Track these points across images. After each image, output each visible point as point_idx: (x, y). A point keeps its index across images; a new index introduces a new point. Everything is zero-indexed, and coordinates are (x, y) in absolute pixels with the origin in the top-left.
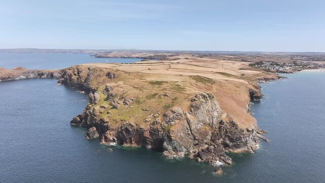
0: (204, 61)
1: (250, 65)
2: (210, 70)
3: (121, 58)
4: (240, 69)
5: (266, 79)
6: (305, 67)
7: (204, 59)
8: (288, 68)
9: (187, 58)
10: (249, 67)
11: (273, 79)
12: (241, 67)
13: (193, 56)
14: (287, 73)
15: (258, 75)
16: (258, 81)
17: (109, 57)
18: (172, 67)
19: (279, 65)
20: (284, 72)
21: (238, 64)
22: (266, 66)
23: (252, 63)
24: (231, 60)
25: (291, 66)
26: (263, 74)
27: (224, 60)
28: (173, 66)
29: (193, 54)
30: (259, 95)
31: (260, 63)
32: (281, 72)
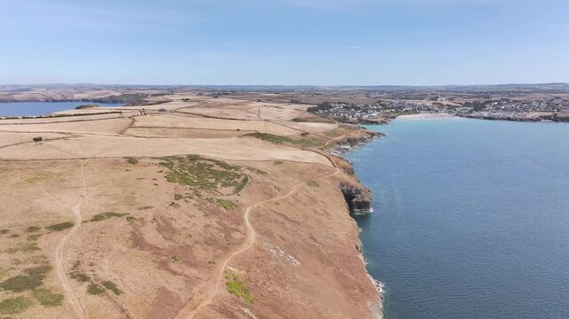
0: (221, 106)
1: (309, 110)
2: (233, 125)
3: (47, 101)
4: (295, 120)
5: (352, 142)
6: (399, 110)
7: (221, 100)
8: (375, 114)
9: (186, 100)
10: (310, 115)
11: (363, 140)
12: (295, 116)
13: (200, 94)
14: (377, 123)
15: (334, 133)
16: (338, 146)
17: (16, 101)
18: (137, 124)
19: (359, 108)
20: (372, 123)
21: (289, 111)
22: (337, 111)
23: (311, 106)
24: (273, 102)
25: (378, 110)
26: (342, 129)
27: (259, 101)
28: (141, 121)
29: (200, 91)
30: (366, 199)
31: (325, 106)
32: (367, 122)
